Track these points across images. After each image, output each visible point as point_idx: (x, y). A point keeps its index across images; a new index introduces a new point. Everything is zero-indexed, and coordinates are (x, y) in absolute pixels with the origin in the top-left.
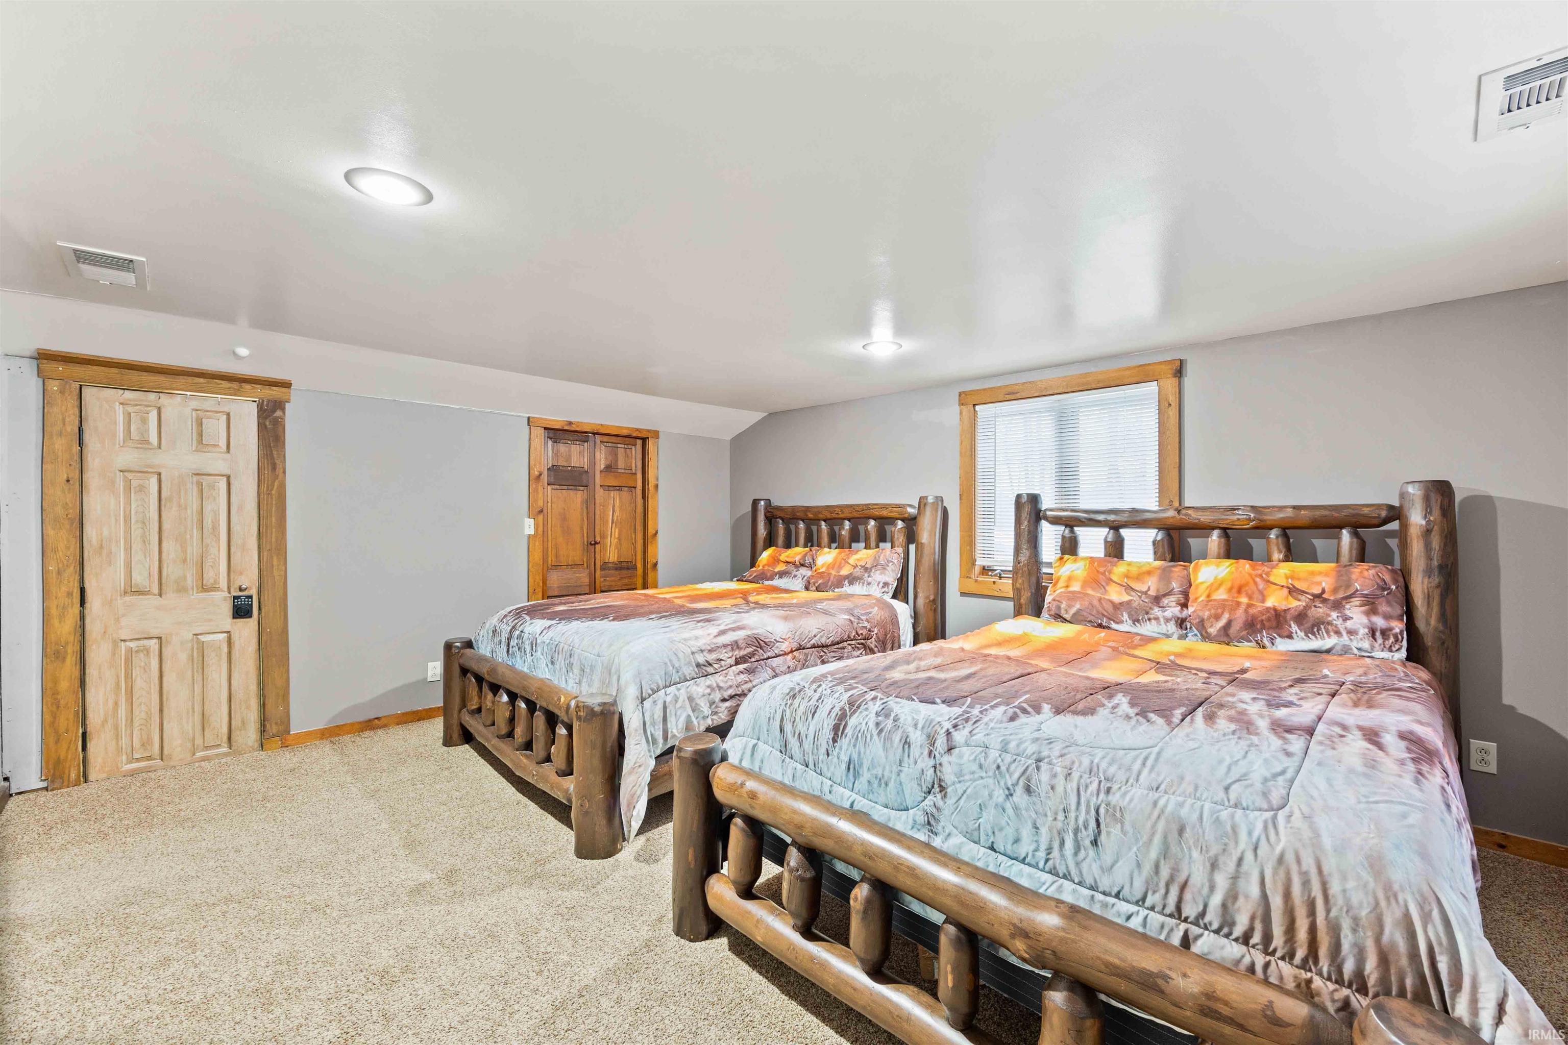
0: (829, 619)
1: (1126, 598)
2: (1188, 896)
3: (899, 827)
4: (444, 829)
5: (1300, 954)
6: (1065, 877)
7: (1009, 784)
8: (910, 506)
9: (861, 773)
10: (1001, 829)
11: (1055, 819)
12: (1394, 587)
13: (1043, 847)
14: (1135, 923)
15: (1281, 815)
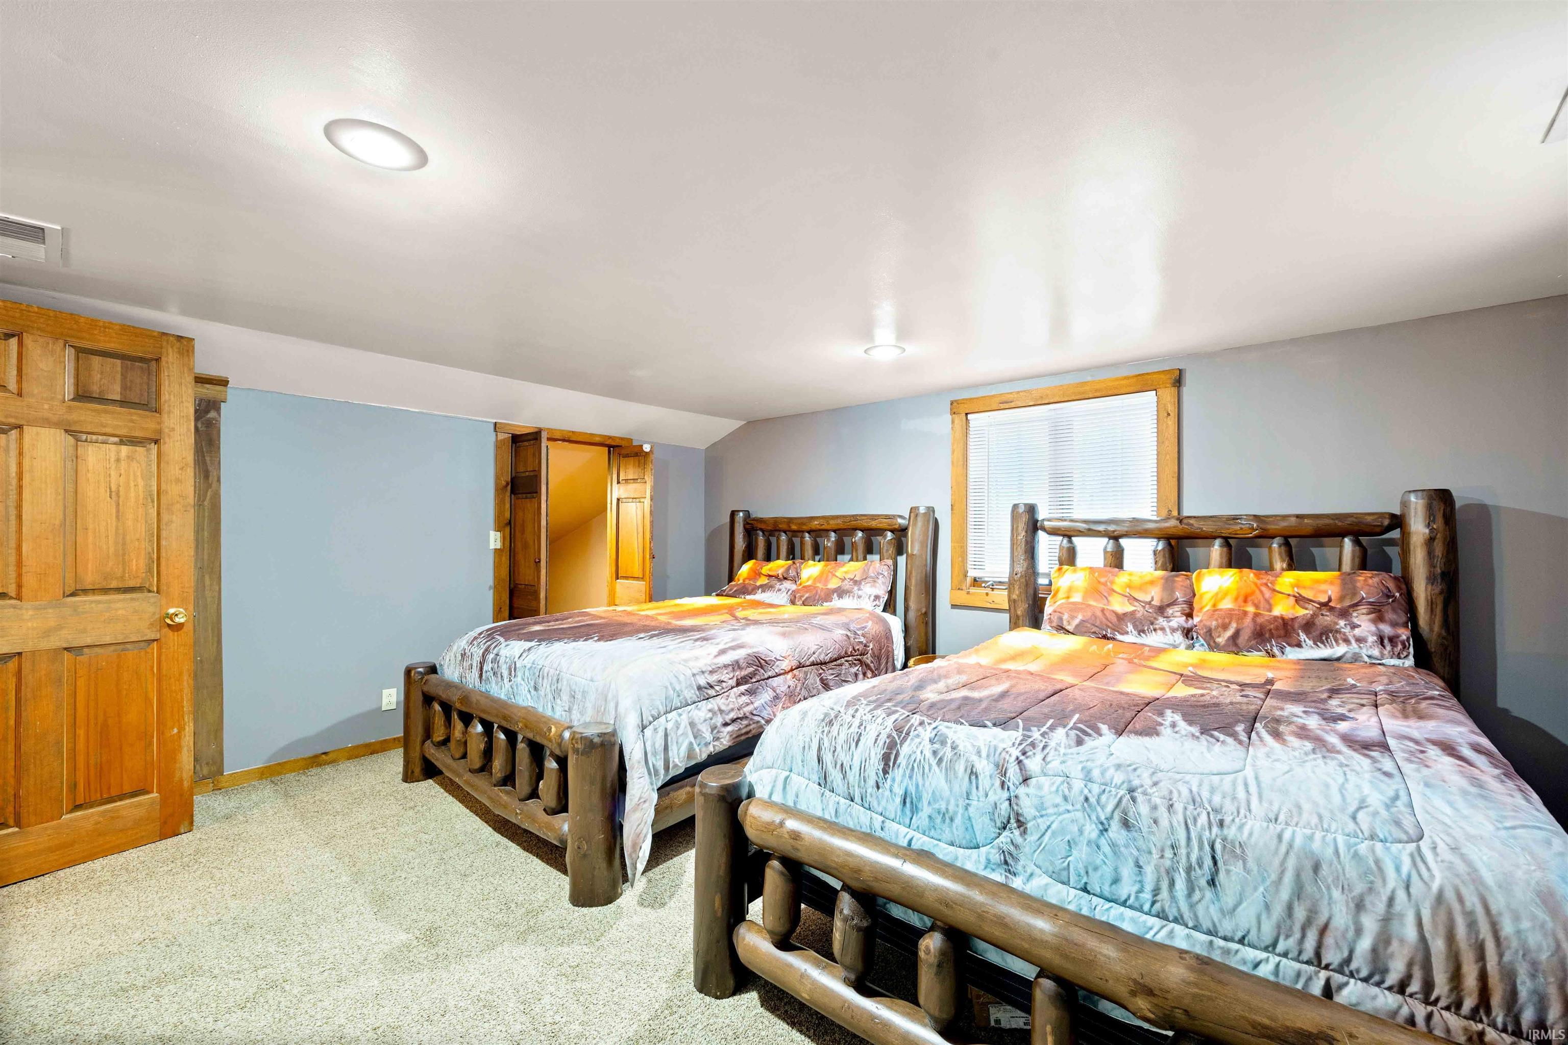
0: (826, 634)
1: (1130, 608)
2: (1329, 940)
3: (969, 866)
4: (415, 879)
5: (1468, 1004)
6: (1176, 920)
7: (1103, 818)
8: (901, 517)
9: (920, 806)
10: (1096, 869)
11: (1162, 857)
12: (1397, 595)
13: (1149, 887)
14: (1265, 971)
15: (1425, 845)
